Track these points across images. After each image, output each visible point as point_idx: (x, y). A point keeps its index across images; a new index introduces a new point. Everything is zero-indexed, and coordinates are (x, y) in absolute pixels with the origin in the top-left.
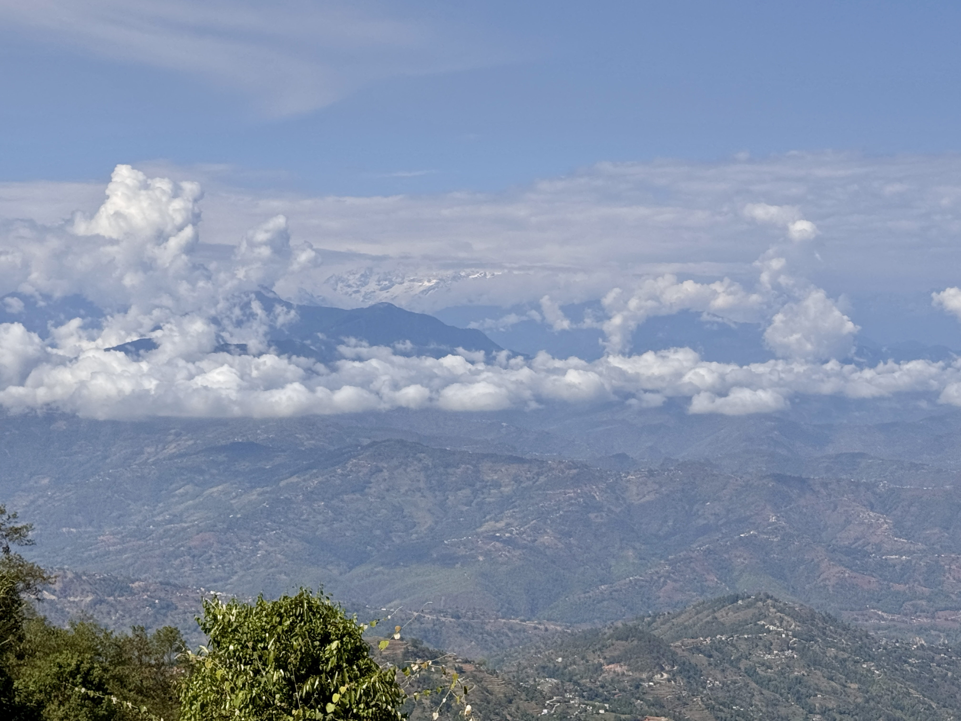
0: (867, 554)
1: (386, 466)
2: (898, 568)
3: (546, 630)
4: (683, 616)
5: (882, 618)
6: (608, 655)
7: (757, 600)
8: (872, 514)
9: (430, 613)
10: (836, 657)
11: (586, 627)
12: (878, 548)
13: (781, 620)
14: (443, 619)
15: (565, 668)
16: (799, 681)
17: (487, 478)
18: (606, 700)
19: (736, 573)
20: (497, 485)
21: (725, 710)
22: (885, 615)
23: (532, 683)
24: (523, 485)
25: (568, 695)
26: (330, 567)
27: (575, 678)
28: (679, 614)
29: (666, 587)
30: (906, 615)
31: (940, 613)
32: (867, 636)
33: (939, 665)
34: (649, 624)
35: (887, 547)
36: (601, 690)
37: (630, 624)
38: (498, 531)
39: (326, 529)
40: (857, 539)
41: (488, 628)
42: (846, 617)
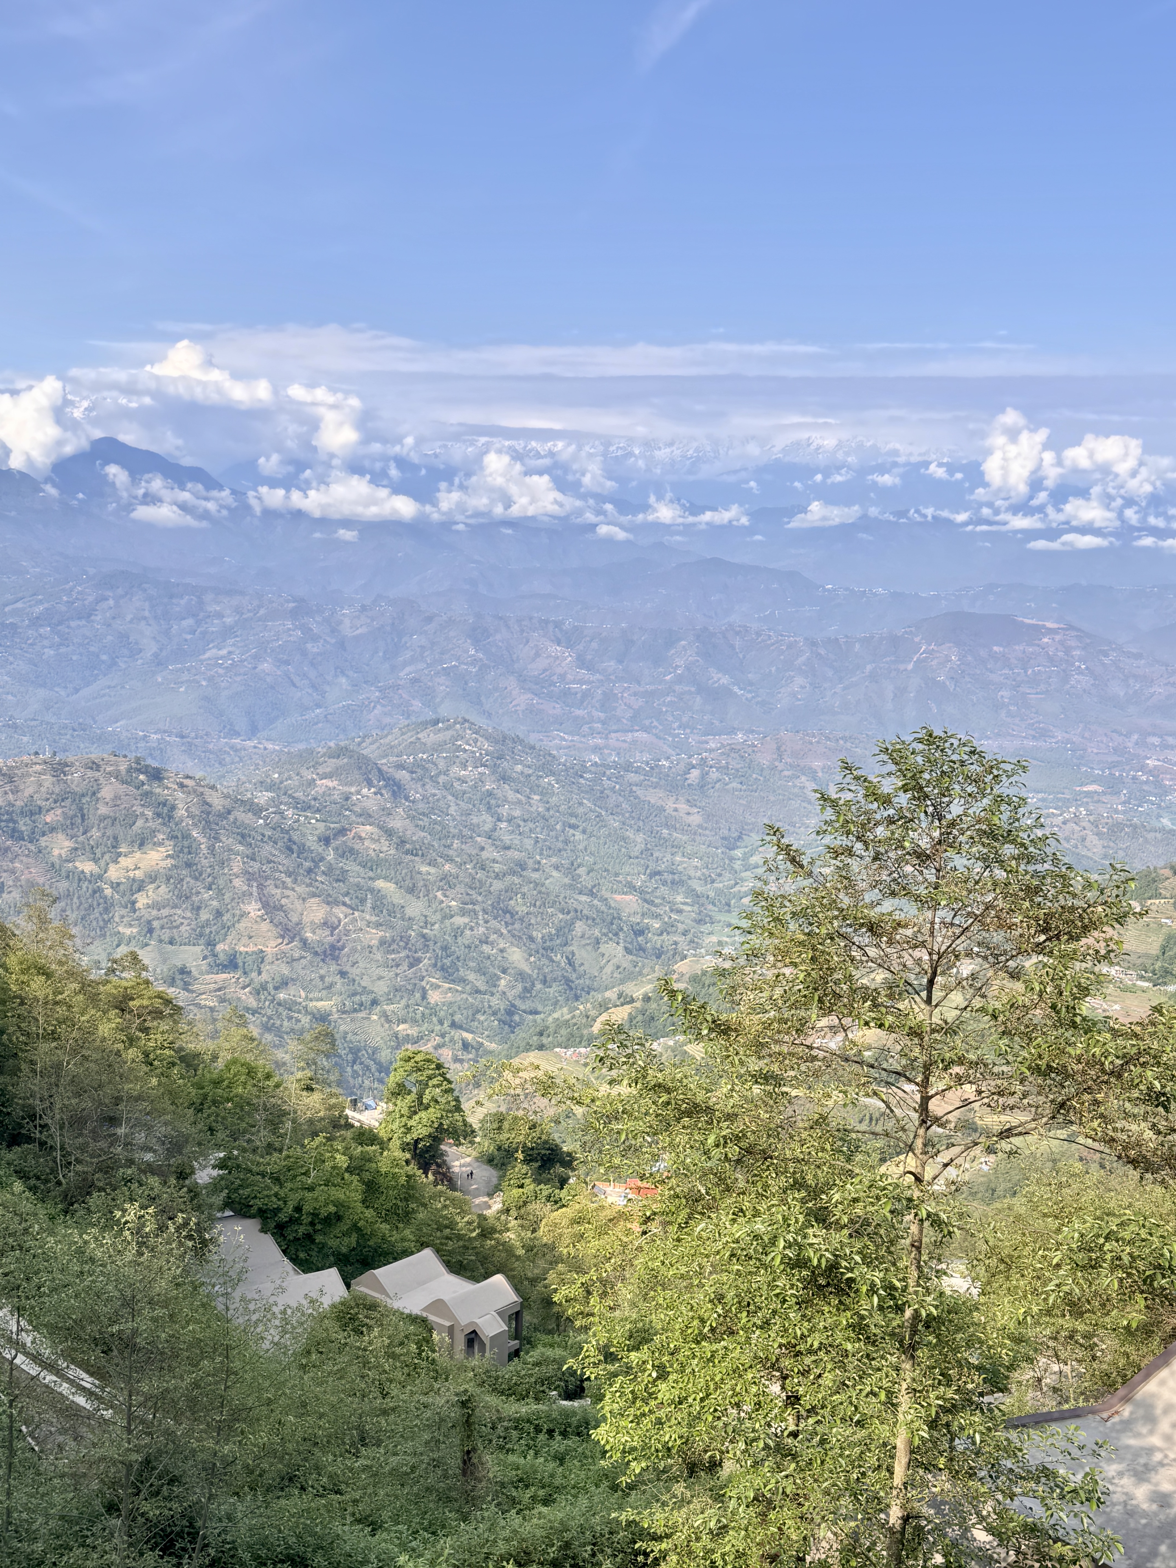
0: (553, 684)
1: (111, 594)
2: (579, 696)
3: (265, 749)
4: (390, 737)
5: (563, 739)
6: (320, 770)
7: (455, 723)
8: (559, 648)
9: (155, 733)
10: (522, 773)
11: (302, 746)
12: (562, 677)
13: (476, 741)
14: (168, 739)
15: (281, 782)
16: (490, 794)
17: (209, 609)
18: (318, 811)
19: (438, 700)
20: (220, 615)
21: (425, 819)
22: (566, 737)
23: (249, 796)
24: (244, 616)
25: (282, 807)
26: (56, 689)
27: (290, 792)
28: (386, 736)
29: (376, 711)
30: (584, 736)
31: (613, 735)
32: (550, 755)
33: (609, 779)
34: (359, 744)
35: (569, 677)
36: (313, 803)
37: (342, 744)
38: (221, 658)
39: (52, 652)
40: (545, 670)
41: (211, 746)
42: (533, 738)
